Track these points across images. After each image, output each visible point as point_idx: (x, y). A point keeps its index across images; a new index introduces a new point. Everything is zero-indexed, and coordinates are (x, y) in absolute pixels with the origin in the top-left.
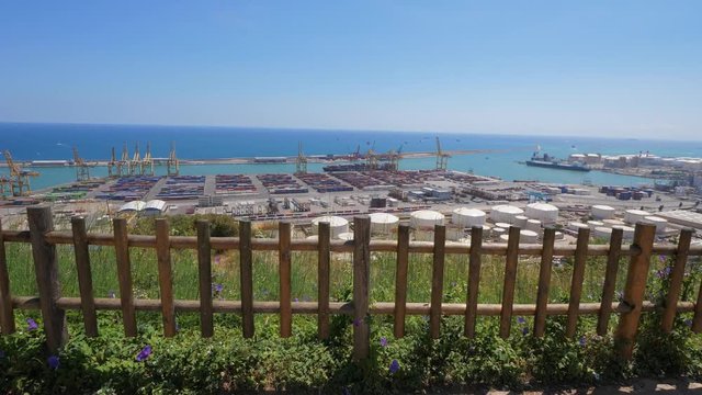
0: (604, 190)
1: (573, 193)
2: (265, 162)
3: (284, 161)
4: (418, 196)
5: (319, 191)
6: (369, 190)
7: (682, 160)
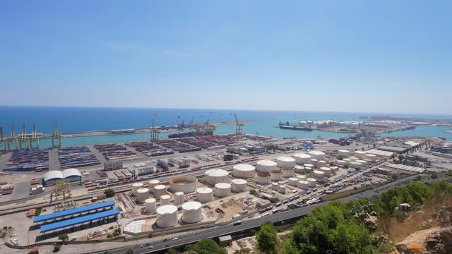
0: (331, 141)
1: (318, 143)
2: (120, 133)
3: (134, 132)
4: (245, 151)
5: (180, 152)
6: (211, 149)
7: (348, 122)
